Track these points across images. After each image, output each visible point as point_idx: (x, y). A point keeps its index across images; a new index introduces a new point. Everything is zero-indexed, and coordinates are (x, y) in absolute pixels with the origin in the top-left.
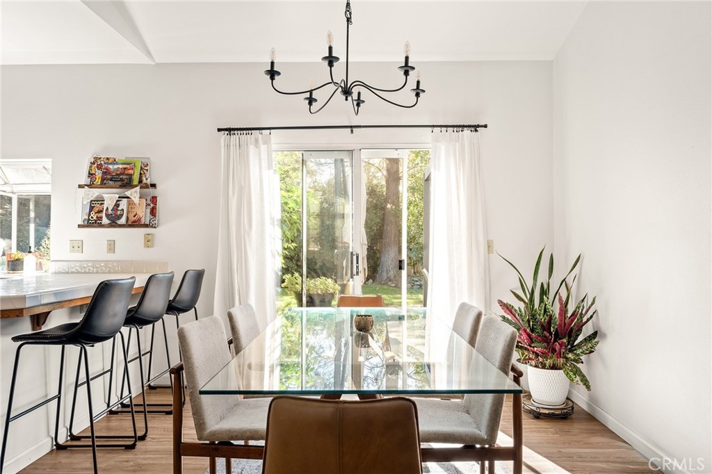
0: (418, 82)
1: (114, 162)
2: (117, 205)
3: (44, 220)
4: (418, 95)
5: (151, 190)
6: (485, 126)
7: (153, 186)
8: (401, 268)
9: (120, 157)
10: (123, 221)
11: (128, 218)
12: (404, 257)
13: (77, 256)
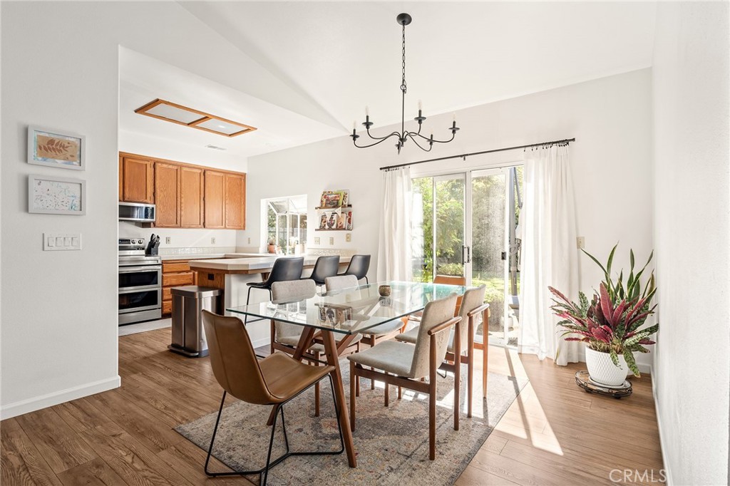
0: (454, 123)
1: (332, 193)
2: (332, 218)
3: (304, 225)
4: (454, 132)
5: (349, 208)
6: (574, 140)
7: (350, 206)
8: (503, 258)
9: (335, 190)
10: (334, 227)
11: (337, 225)
12: (507, 250)
13: (317, 246)
